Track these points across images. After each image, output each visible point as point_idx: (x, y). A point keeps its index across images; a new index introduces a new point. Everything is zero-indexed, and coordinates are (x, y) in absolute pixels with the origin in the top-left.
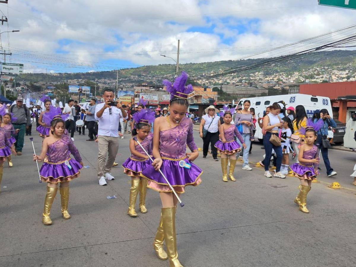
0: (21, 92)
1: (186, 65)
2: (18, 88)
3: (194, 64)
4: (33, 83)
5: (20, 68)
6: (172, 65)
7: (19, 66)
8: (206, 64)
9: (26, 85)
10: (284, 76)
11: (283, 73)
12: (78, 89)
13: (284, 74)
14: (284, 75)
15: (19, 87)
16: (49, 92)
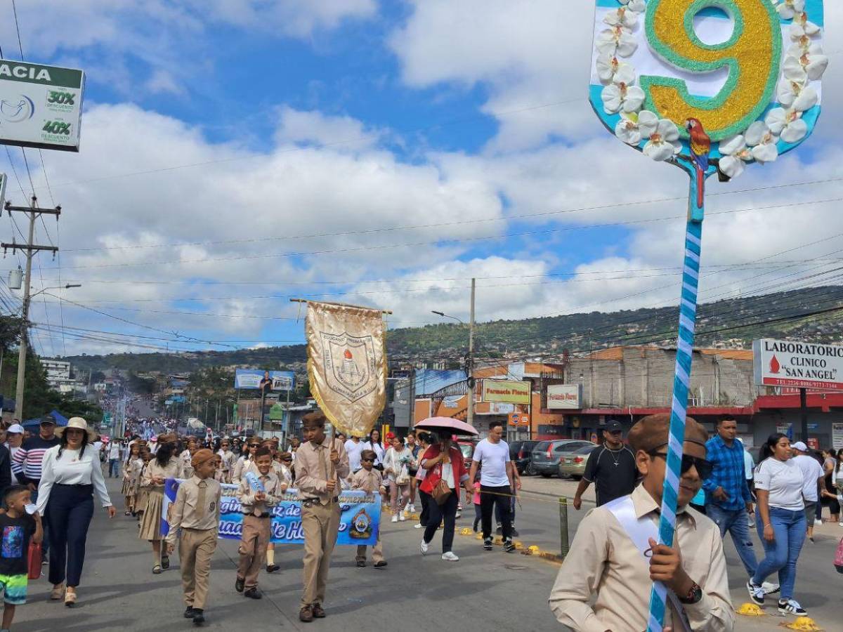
0: (106, 395)
1: (488, 324)
2: (99, 386)
3: (509, 322)
4: (135, 373)
5: (55, 98)
6: (456, 325)
7: (43, 81)
8: (538, 322)
9: (118, 377)
10: (740, 346)
11: (736, 340)
12: (261, 378)
13: (739, 341)
14: (738, 343)
15: (102, 382)
16: (176, 394)
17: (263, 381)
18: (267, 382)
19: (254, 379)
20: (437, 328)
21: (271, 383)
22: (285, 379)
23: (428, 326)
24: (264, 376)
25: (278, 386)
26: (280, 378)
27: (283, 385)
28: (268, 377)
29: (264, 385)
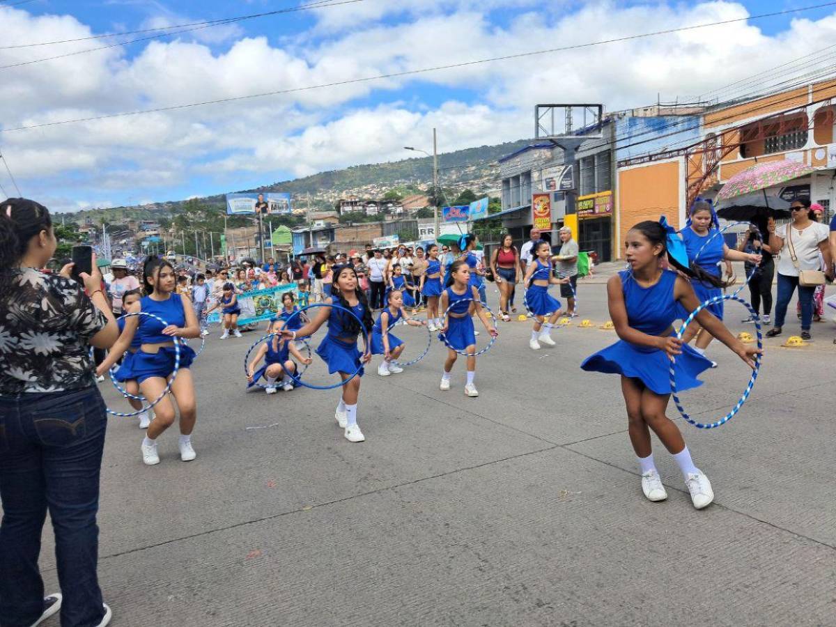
1: (400, 162)
3: (416, 159)
4: (108, 220)
9: (92, 226)
17: (258, 205)
18: (262, 206)
19: (247, 204)
21: (267, 206)
22: (282, 201)
23: (350, 168)
24: (259, 199)
25: (274, 209)
26: (276, 200)
27: (280, 208)
28: (263, 199)
29: (259, 209)
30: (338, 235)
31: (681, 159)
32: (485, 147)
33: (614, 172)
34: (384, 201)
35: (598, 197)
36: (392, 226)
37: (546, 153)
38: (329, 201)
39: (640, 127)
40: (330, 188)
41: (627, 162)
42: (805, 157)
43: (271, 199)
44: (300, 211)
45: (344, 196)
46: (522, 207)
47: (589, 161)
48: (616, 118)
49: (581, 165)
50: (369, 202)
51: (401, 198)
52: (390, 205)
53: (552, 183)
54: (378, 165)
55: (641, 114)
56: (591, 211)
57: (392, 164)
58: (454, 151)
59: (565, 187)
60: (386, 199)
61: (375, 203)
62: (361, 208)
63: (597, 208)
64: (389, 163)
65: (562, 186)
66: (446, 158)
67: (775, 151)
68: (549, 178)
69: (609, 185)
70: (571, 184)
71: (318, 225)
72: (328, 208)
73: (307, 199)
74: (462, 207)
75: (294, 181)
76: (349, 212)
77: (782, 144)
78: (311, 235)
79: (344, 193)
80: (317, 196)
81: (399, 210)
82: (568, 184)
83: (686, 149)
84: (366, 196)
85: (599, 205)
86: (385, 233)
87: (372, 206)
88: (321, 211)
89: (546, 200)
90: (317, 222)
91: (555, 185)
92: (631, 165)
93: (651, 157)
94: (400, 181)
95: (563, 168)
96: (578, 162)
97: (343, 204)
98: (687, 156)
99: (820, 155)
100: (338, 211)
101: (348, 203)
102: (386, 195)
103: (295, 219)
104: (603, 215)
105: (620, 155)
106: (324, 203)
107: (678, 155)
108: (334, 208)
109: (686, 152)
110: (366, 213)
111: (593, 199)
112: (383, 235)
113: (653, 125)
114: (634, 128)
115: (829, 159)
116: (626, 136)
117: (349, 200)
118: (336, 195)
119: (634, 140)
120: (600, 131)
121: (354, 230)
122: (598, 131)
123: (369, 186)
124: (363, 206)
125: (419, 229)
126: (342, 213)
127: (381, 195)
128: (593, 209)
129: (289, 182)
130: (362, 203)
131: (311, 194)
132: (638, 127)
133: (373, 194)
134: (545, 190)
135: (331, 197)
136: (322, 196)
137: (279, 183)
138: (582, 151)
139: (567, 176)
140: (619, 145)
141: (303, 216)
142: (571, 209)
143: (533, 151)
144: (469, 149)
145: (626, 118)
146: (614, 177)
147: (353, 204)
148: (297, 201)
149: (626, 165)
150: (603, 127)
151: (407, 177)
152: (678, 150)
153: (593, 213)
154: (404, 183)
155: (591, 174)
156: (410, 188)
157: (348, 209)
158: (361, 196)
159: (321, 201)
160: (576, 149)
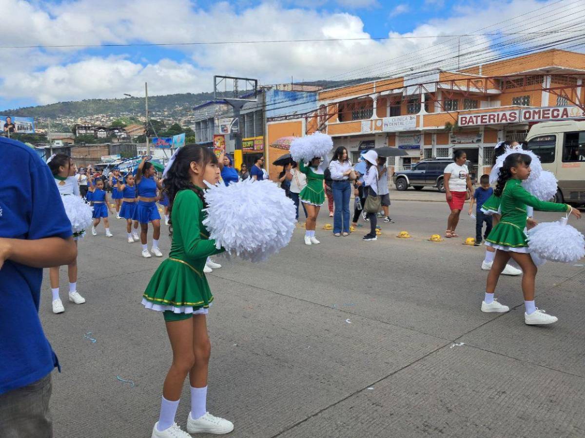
17: (6, 126)
18: (10, 126)
20: (91, 102)
21: (14, 127)
22: (27, 123)
24: (7, 121)
25: (20, 129)
26: (22, 123)
27: (25, 129)
28: (10, 121)
29: (8, 129)
30: (73, 152)
31: (303, 120)
32: (189, 94)
33: (265, 125)
34: (112, 128)
35: (255, 140)
36: (117, 148)
37: (224, 107)
38: (66, 125)
39: (281, 97)
40: (68, 114)
41: (272, 119)
42: (372, 124)
43: (18, 121)
44: (42, 131)
45: (79, 122)
46: (208, 141)
47: (250, 115)
48: (266, 89)
49: (245, 118)
50: (100, 128)
51: (125, 126)
52: (116, 131)
53: (225, 128)
54: (107, 100)
55: (282, 88)
56: (252, 148)
57: (118, 100)
58: (166, 95)
59: (234, 132)
60: (113, 126)
61: (104, 128)
62: (93, 132)
63: (255, 146)
64: (116, 99)
65: (232, 131)
66: (160, 99)
67: (357, 119)
68: (224, 125)
69: (262, 132)
70: (238, 130)
71: (57, 143)
72: (66, 130)
73: (48, 122)
74: (167, 138)
75: (36, 107)
76: (83, 134)
77: (361, 115)
78: (51, 151)
79: (79, 119)
80: (57, 120)
81: (124, 135)
82: (235, 129)
83: (306, 114)
84: (98, 123)
85: (257, 145)
86: (111, 152)
87: (102, 131)
88: (60, 132)
89: (222, 139)
90: (56, 142)
91: (227, 130)
92: (275, 121)
93: (286, 117)
94: (124, 113)
95: (232, 119)
96: (243, 115)
97: (78, 128)
98: (306, 118)
99: (379, 123)
100: (75, 133)
101: (82, 127)
102: (113, 123)
103: (37, 137)
104: (258, 152)
105: (268, 114)
106: (62, 126)
107: (302, 117)
108: (71, 130)
109: (306, 116)
110: (97, 136)
111: (253, 140)
112: (109, 154)
113: (288, 97)
114: (277, 98)
115: (383, 126)
116: (272, 102)
117: (84, 125)
118: (73, 120)
119: (277, 106)
120: (256, 98)
121: (87, 149)
122: (254, 97)
123: (100, 116)
124: (95, 131)
125: (138, 151)
126: (77, 135)
127: (109, 123)
128: (253, 147)
129: (32, 107)
130: (93, 128)
131: (52, 118)
132: (280, 97)
133: (103, 121)
134: (221, 133)
135: (69, 121)
136: (61, 120)
137: (24, 108)
138: (244, 110)
139: (235, 124)
140: (267, 108)
141: (44, 135)
142: (238, 146)
143: (215, 105)
144: (177, 95)
145: (272, 90)
146: (265, 127)
147: (86, 128)
148: (39, 123)
149: (272, 121)
150: (258, 94)
151: (130, 111)
152: (302, 114)
153: (253, 150)
154: (127, 115)
155: (251, 124)
156: (132, 119)
157: (83, 132)
158: (93, 122)
159: (60, 124)
160: (241, 107)
